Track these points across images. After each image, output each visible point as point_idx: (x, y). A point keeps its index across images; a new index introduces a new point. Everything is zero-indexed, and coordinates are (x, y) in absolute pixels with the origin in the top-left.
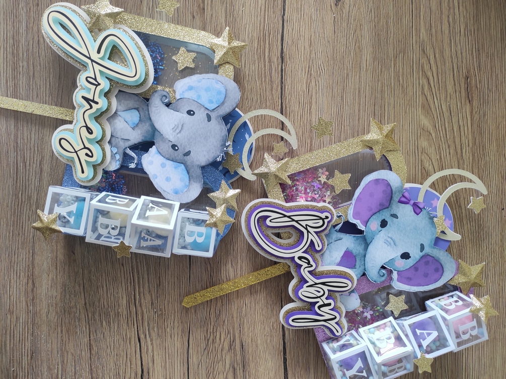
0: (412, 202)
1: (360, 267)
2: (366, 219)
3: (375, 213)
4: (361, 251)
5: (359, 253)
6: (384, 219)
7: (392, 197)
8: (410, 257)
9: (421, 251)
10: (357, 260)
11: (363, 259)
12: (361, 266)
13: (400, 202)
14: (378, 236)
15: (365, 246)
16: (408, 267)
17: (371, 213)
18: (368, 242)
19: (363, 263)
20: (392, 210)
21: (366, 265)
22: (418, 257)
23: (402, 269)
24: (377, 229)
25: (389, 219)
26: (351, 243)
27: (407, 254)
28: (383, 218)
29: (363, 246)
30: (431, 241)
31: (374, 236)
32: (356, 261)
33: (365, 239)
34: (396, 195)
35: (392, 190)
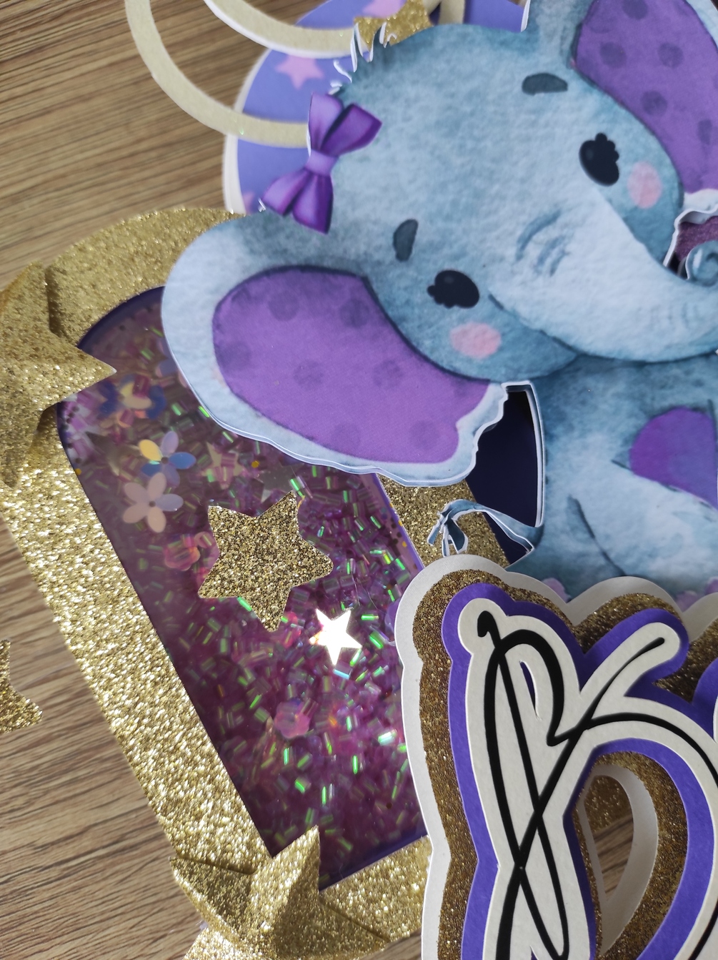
0: (316, 161)
1: (699, 383)
2: (445, 387)
3: (406, 341)
4: (621, 386)
5: (631, 397)
6: (431, 290)
7: (307, 268)
8: (601, 137)
9: (563, 86)
10: (666, 403)
11: (656, 375)
12: (695, 376)
13: (323, 219)
14: (523, 310)
15: (589, 373)
16: (653, 144)
17: (407, 364)
18: (562, 358)
19: (676, 371)
20: (377, 256)
21: (685, 353)
22: (594, 100)
23: (669, 172)
24: (488, 319)
25: (427, 268)
26: (585, 447)
27: (590, 154)
28: (422, 296)
29: (590, 382)
30: (504, 44)
31: (526, 331)
32: (673, 409)
33: (551, 380)
34: (291, 246)
35: (267, 273)
